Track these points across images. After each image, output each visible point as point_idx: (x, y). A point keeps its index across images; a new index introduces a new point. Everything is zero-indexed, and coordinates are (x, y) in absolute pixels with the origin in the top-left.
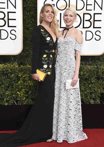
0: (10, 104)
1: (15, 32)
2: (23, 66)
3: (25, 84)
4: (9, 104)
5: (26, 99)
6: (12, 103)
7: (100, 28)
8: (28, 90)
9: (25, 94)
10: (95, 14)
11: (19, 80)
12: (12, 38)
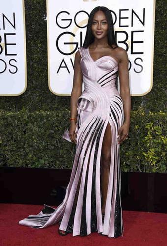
0: (132, 171)
1: (142, 60)
2: (152, 114)
3: (155, 140)
4: (130, 170)
5: (157, 165)
6: (135, 169)
8: (160, 150)
9: (155, 157)
10: (133, 32)
11: (146, 134)
12: (136, 71)
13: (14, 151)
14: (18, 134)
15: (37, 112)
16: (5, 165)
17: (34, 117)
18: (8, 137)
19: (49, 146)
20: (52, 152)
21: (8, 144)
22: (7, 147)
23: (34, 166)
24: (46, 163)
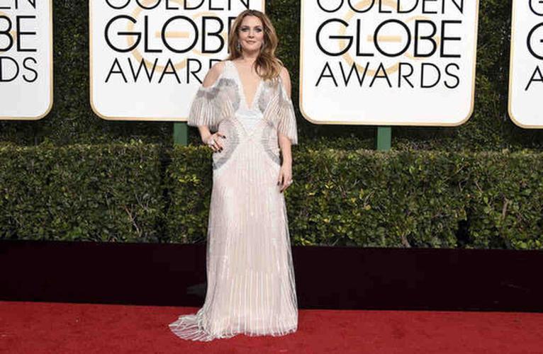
7: (459, 56)
10: (444, 22)
13: (29, 212)
14: (36, 183)
15: (70, 147)
16: (15, 236)
17: (63, 155)
18: (20, 189)
19: (90, 203)
20: (95, 214)
21: (19, 201)
22: (18, 206)
23: (63, 238)
24: (85, 232)
